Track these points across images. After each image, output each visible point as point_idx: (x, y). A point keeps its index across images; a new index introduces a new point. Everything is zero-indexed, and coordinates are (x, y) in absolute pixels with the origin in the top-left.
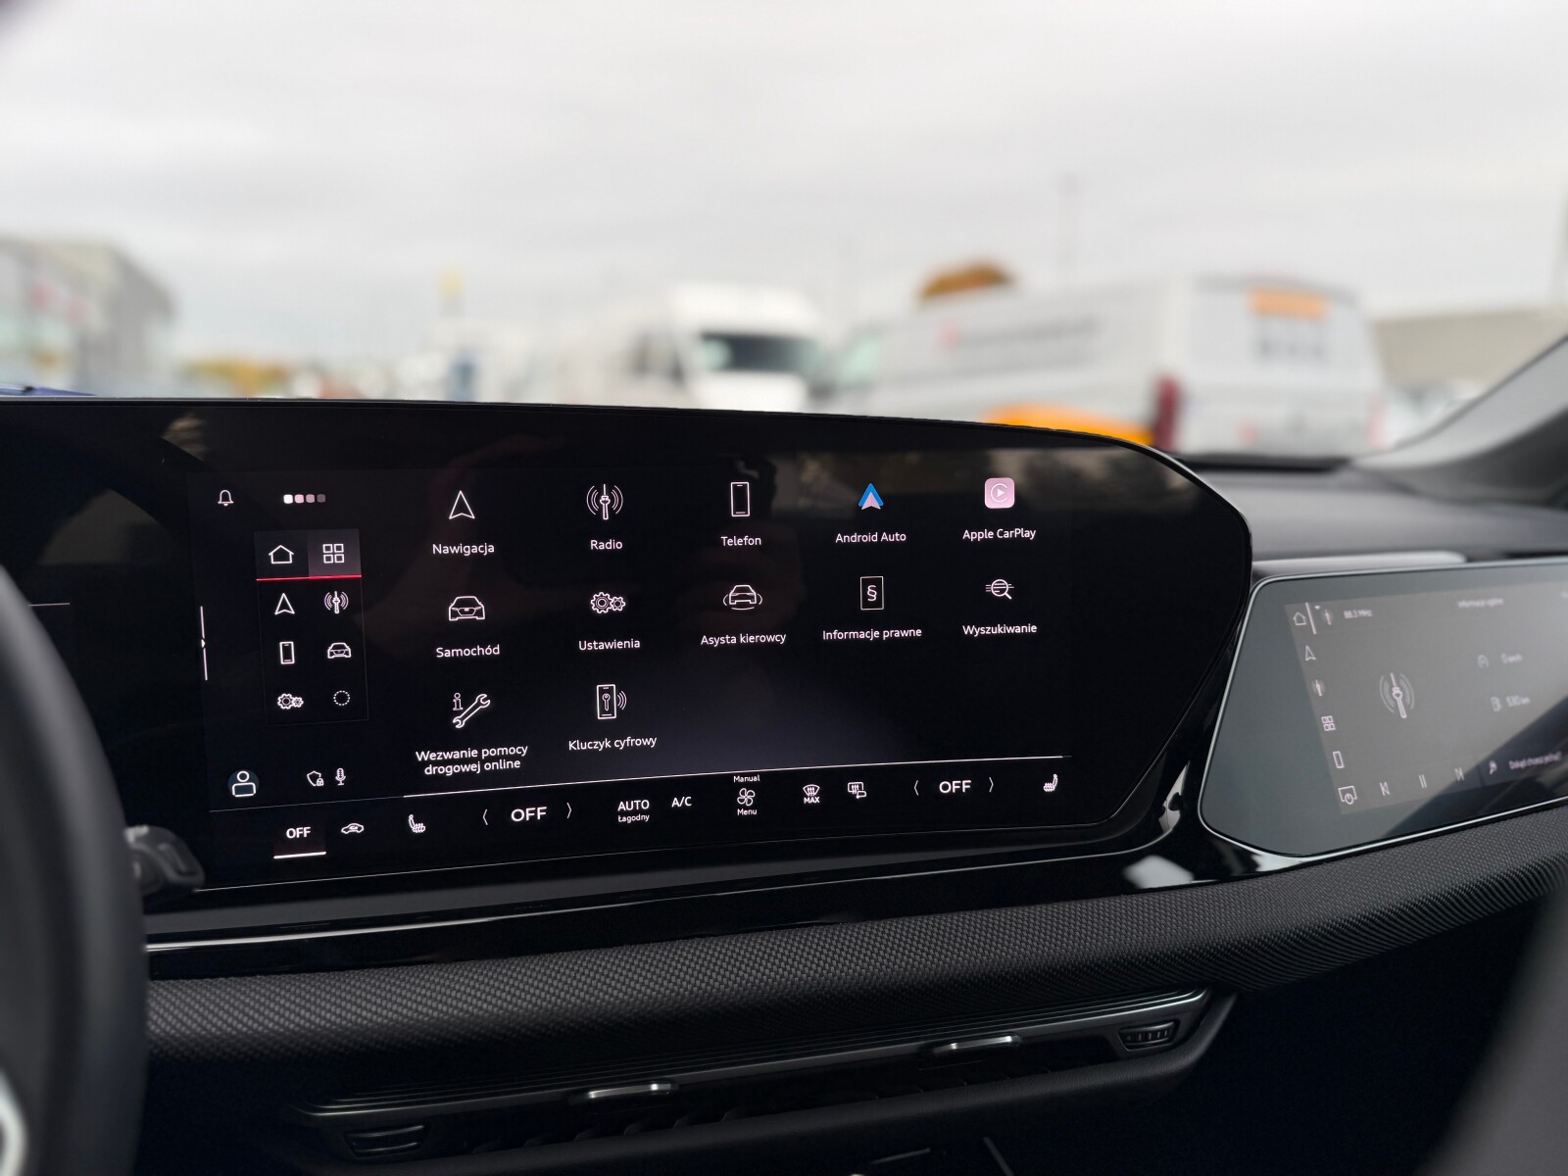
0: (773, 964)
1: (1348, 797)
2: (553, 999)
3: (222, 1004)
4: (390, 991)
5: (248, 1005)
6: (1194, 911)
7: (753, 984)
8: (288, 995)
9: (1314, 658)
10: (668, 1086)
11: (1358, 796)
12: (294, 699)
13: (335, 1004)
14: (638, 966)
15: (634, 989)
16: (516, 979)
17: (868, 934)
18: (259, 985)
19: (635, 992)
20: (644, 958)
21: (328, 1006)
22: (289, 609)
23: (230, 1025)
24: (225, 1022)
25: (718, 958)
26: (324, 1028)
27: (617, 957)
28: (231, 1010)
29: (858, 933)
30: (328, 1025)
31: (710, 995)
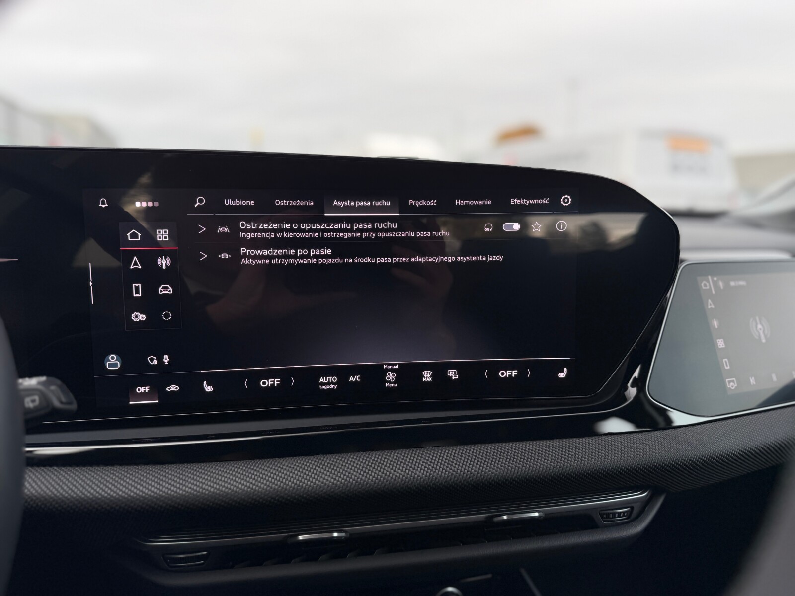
0: (403, 467)
1: (732, 385)
2: (279, 483)
3: (94, 481)
4: (188, 476)
5: (109, 482)
6: (643, 445)
7: (392, 478)
8: (131, 477)
9: (713, 307)
10: (343, 535)
11: (737, 384)
13: (156, 482)
14: (327, 466)
15: (324, 479)
16: (259, 471)
17: (457, 453)
18: (116, 471)
19: (325, 481)
20: (331, 462)
21: (153, 484)
23: (98, 492)
24: (95, 490)
25: (372, 463)
26: (150, 495)
27: (315, 461)
28: (99, 484)
29: (452, 452)
30: (152, 494)
31: (367, 483)
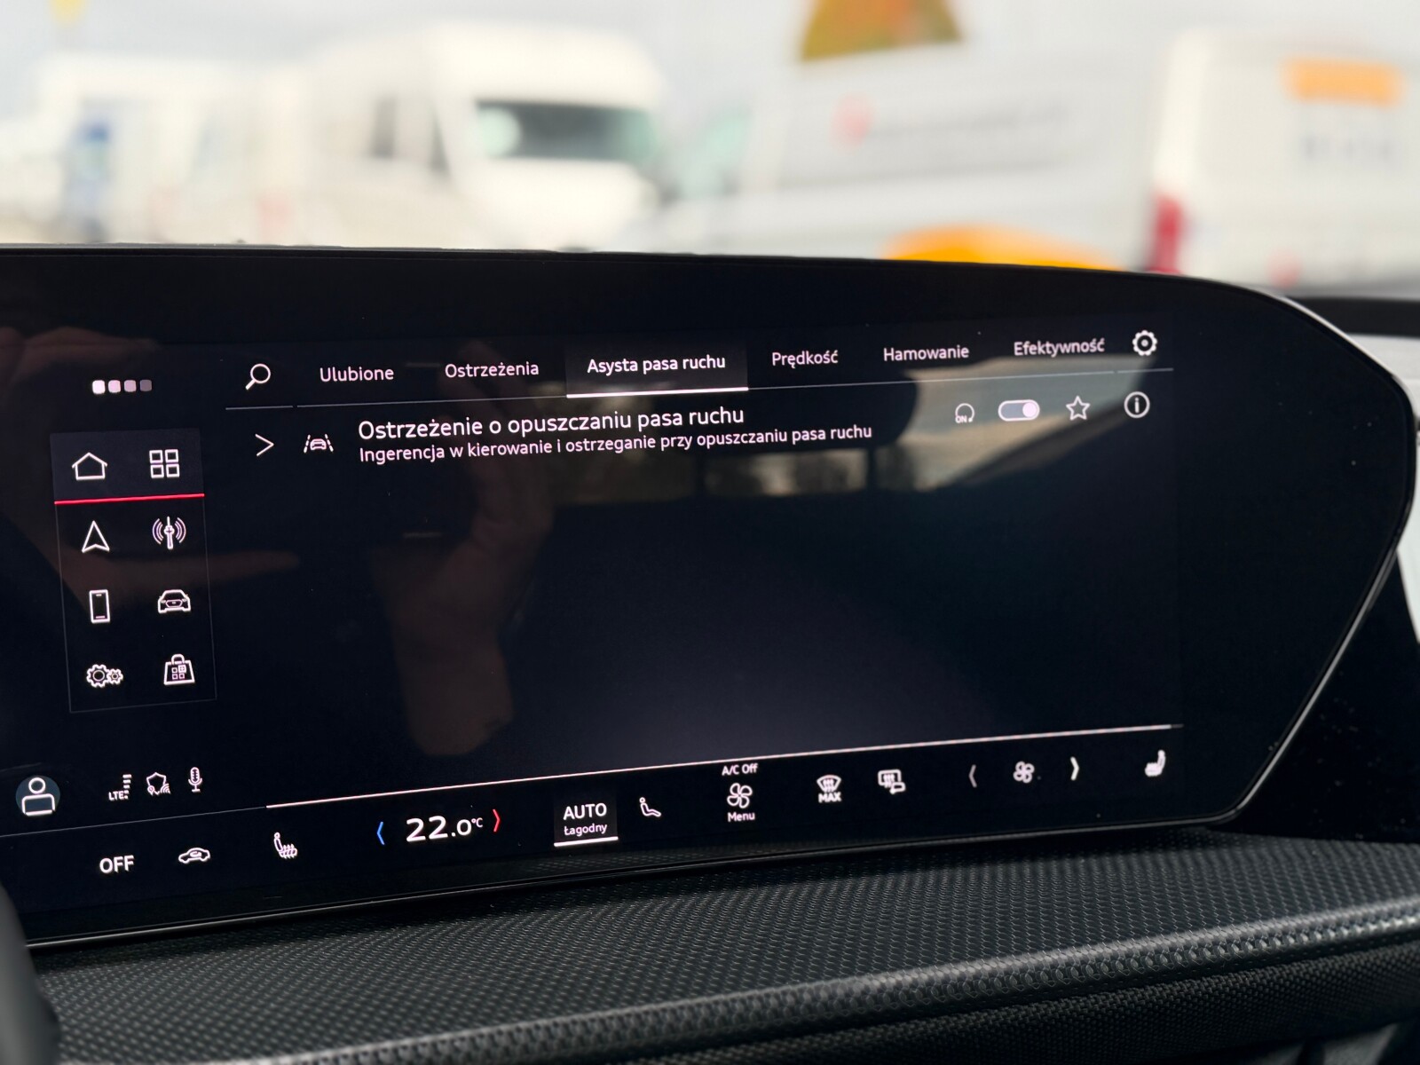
12: (110, 672)
22: (102, 544)
